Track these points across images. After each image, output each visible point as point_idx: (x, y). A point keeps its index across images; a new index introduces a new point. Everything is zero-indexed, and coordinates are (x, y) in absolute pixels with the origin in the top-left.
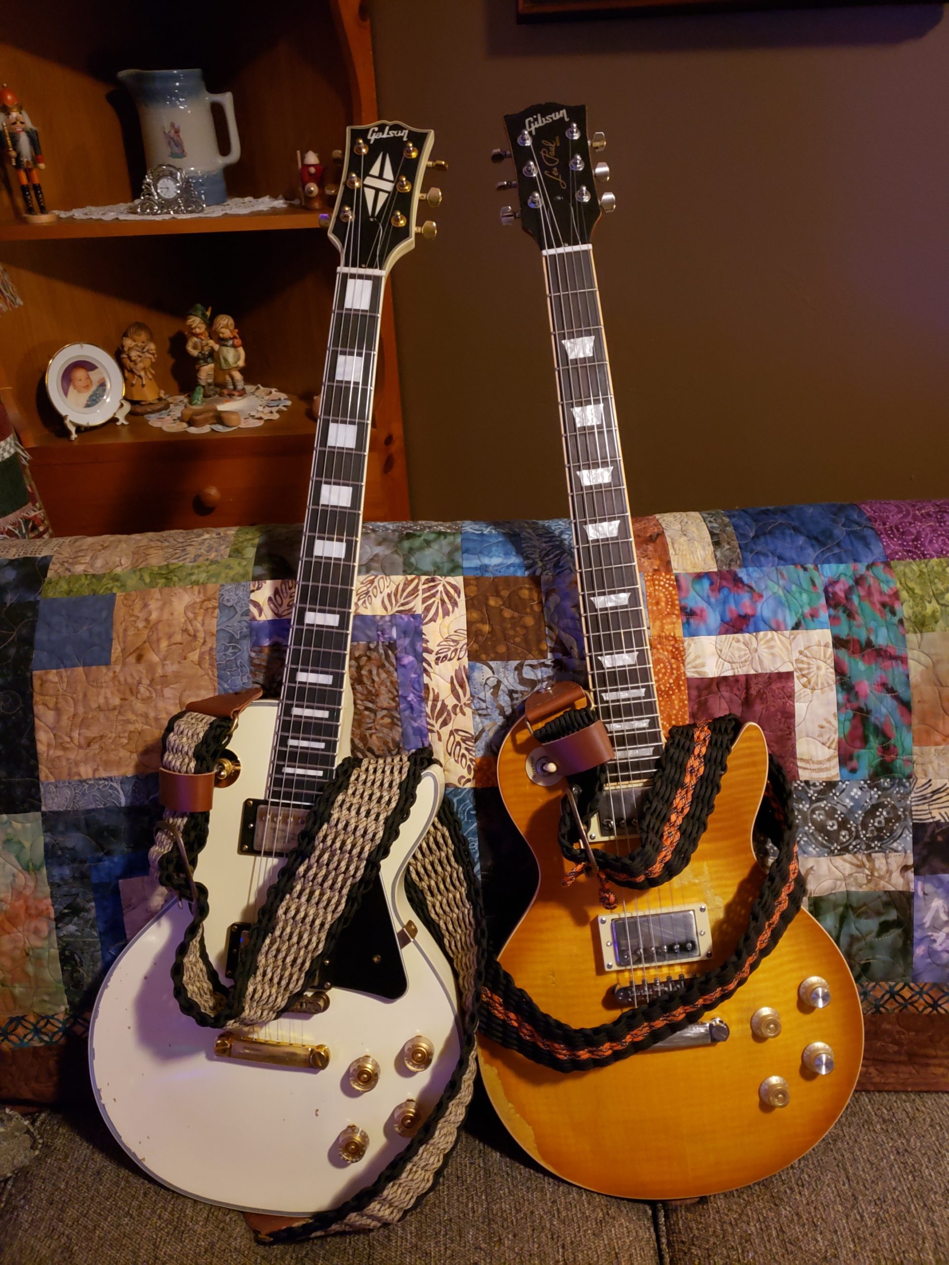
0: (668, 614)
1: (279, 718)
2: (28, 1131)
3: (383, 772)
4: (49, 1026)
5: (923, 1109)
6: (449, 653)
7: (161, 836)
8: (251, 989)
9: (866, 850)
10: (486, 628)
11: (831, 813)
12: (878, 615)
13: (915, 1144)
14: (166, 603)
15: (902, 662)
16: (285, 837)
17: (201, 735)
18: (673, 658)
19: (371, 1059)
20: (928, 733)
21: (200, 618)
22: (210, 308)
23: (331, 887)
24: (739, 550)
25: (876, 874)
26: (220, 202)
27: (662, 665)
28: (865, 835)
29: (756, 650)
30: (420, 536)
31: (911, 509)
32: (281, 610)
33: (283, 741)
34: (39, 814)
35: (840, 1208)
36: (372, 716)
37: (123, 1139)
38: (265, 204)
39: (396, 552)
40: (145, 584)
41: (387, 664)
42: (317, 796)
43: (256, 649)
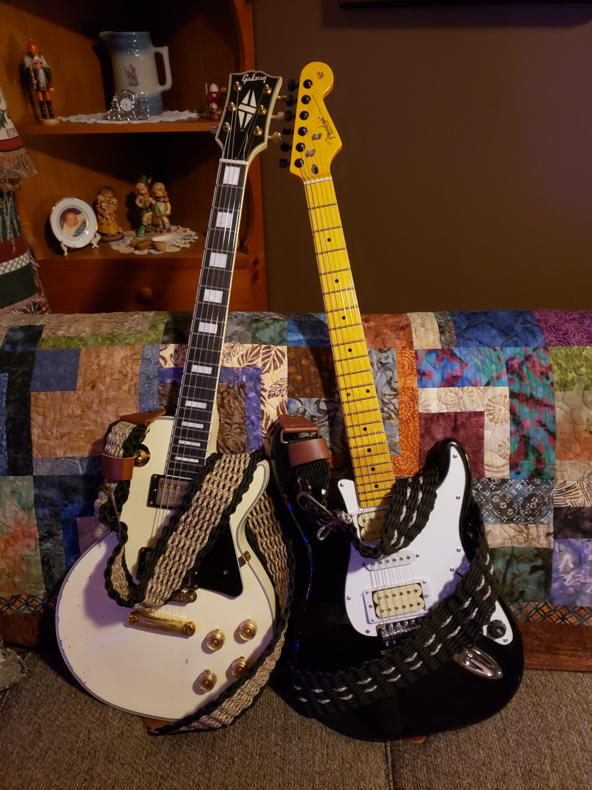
0: (409, 374)
1: (174, 427)
2: (20, 662)
3: (235, 462)
4: (34, 602)
5: (552, 680)
6: (276, 392)
7: (102, 494)
8: (150, 586)
9: (525, 522)
10: (299, 378)
11: (503, 498)
12: (538, 380)
13: (545, 701)
14: (110, 355)
15: (551, 408)
16: (174, 498)
17: (127, 435)
18: (411, 400)
19: (220, 632)
20: (565, 453)
21: (130, 365)
22: (151, 178)
23: (200, 529)
24: (455, 337)
25: (530, 537)
26: (158, 114)
27: (404, 405)
28: (524, 513)
29: (462, 398)
30: (263, 321)
31: (564, 315)
32: (178, 362)
33: (176, 441)
34: (31, 477)
35: (495, 736)
36: (229, 427)
37: (74, 670)
38: (186, 115)
39: (248, 330)
40: (99, 343)
41: (239, 397)
42: (195, 474)
43: (162, 384)
